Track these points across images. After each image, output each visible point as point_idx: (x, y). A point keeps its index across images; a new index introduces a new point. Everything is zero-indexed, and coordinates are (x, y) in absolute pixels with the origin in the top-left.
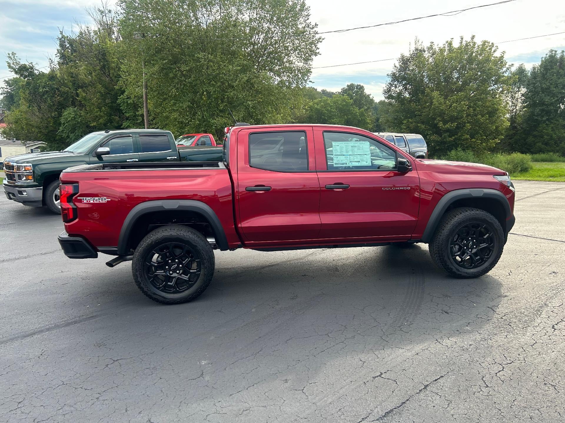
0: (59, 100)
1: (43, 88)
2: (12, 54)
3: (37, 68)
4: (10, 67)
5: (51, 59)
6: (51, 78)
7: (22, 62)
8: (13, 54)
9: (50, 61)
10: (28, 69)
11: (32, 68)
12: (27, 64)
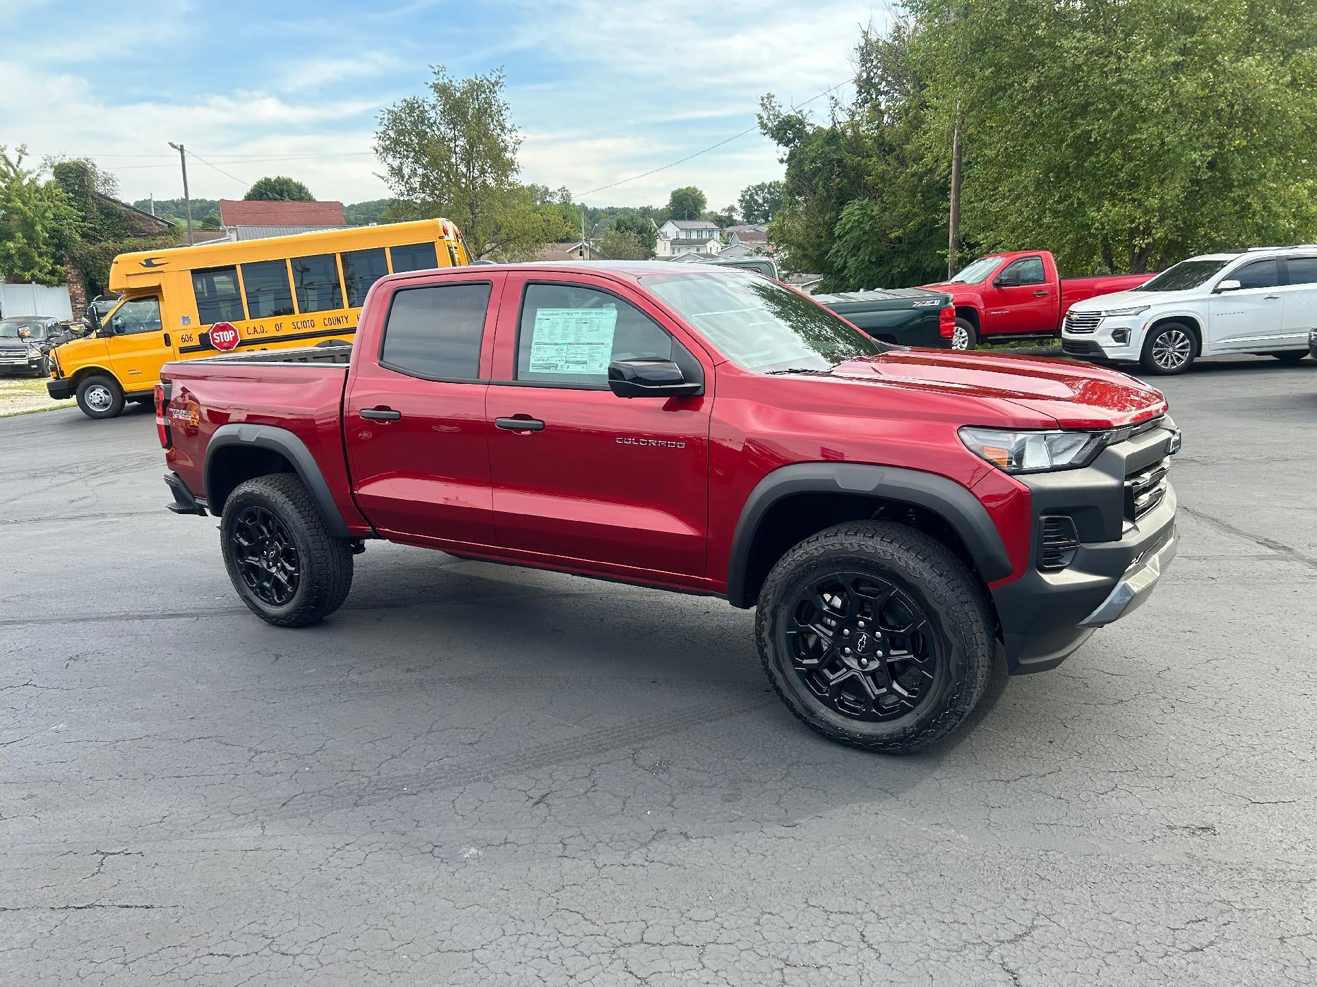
0: (840, 186)
1: (811, 162)
2: (768, 98)
3: (811, 122)
4: (763, 126)
5: (833, 98)
6: (831, 139)
7: (786, 112)
8: (770, 97)
9: (833, 101)
10: (793, 126)
11: (801, 123)
12: (793, 113)
